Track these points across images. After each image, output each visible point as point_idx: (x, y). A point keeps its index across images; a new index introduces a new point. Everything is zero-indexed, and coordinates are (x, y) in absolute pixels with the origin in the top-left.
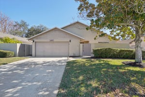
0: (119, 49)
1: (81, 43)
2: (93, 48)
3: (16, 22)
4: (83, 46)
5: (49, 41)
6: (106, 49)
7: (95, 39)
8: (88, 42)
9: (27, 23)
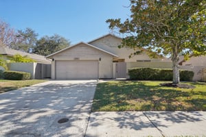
0: (160, 69)
1: (114, 62)
2: (129, 68)
3: (19, 31)
4: (116, 65)
5: (72, 59)
6: (144, 70)
7: (130, 57)
8: (123, 60)
9: (36, 33)
